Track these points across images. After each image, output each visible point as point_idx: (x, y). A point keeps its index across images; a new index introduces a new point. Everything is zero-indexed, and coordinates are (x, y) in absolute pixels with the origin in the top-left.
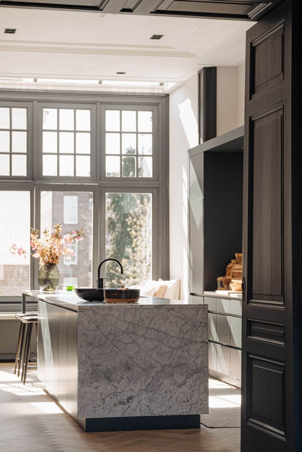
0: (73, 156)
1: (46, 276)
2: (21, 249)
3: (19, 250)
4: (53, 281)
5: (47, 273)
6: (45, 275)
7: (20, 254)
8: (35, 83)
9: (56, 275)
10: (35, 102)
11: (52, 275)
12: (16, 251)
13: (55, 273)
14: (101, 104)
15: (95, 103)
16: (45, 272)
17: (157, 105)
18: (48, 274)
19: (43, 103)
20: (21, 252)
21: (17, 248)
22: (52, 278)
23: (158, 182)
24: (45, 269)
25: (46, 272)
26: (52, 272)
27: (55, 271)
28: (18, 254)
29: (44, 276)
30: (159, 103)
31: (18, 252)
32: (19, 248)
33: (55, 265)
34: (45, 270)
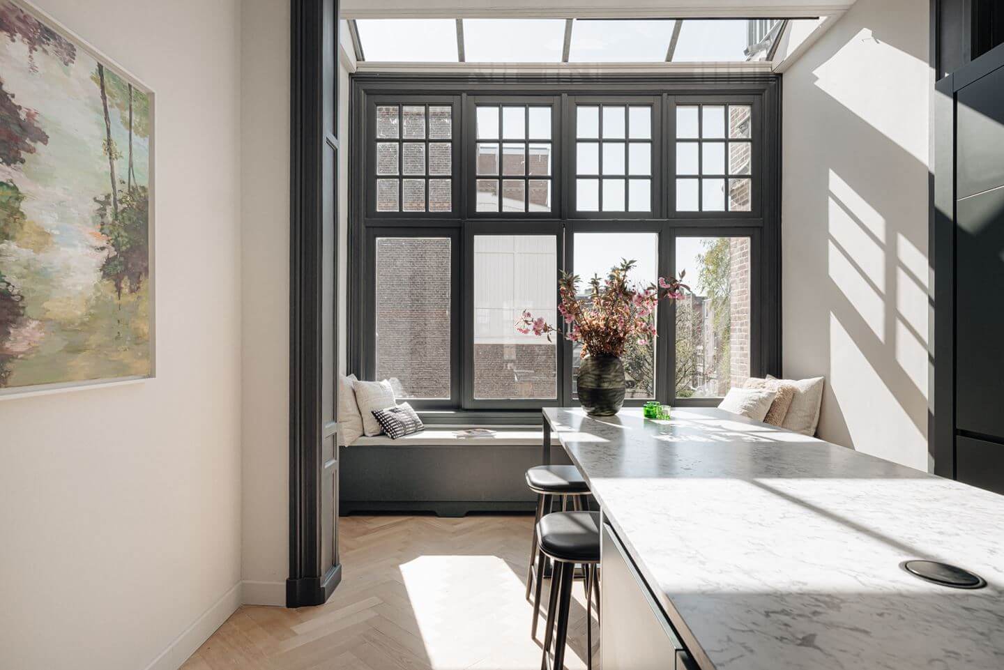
0: (623, 181)
1: (596, 382)
2: (540, 320)
3: (536, 324)
4: (611, 394)
5: (599, 375)
6: (593, 380)
7: (537, 333)
8: (565, 63)
9: (619, 380)
10: (564, 95)
11: (610, 382)
12: (531, 327)
13: (615, 376)
14: (668, 95)
15: (659, 94)
16: (593, 374)
17: (759, 93)
18: (600, 379)
19: (577, 97)
20: (540, 327)
21: (532, 321)
22: (610, 388)
23: (761, 219)
24: (593, 368)
25: (595, 375)
26: (609, 374)
27: (616, 372)
28: (534, 332)
29: (591, 382)
30: (764, 90)
31: (534, 329)
32: (536, 320)
33: (616, 358)
34: (594, 370)
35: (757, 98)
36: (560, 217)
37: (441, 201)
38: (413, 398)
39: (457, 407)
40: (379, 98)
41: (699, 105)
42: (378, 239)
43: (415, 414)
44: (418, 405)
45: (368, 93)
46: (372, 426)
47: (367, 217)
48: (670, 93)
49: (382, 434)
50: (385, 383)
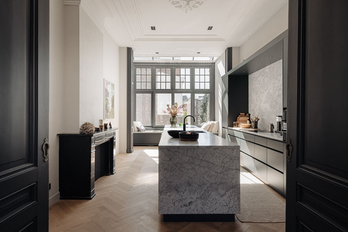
0: (185, 83)
8: (173, 61)
9: (176, 120)
10: (173, 66)
11: (174, 120)
15: (192, 66)
16: (172, 119)
19: (176, 67)
23: (211, 90)
33: (175, 117)
35: (211, 67)
36: (172, 90)
37: (149, 87)
38: (144, 125)
39: (152, 127)
40: (137, 67)
41: (200, 68)
42: (137, 94)
43: (144, 128)
44: (145, 126)
45: (135, 66)
46: (136, 130)
47: (135, 90)
48: (194, 66)
49: (138, 131)
50: (138, 122)
